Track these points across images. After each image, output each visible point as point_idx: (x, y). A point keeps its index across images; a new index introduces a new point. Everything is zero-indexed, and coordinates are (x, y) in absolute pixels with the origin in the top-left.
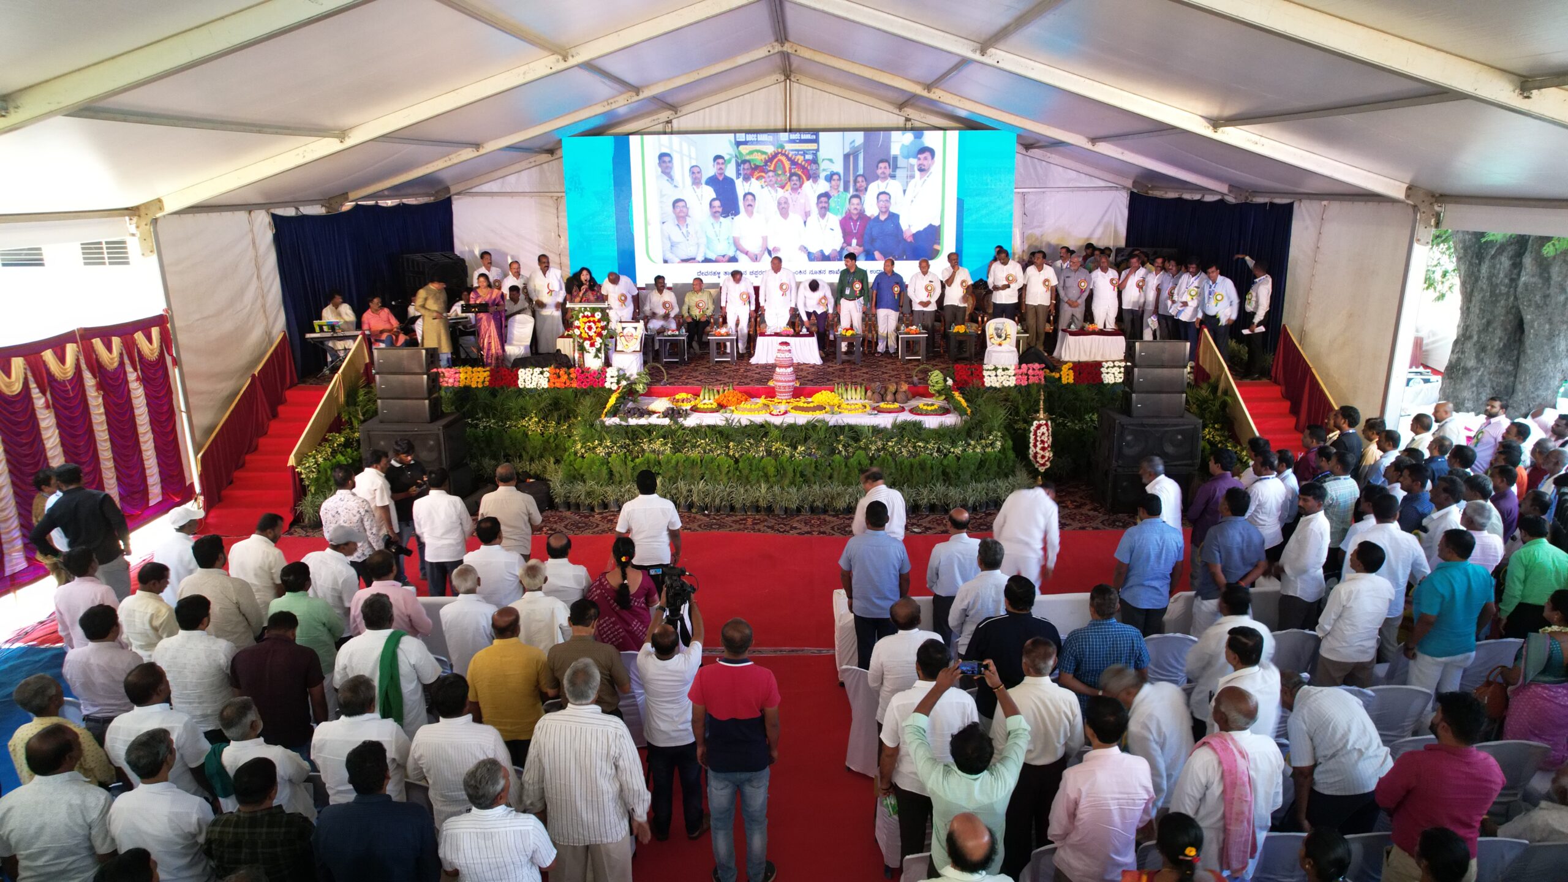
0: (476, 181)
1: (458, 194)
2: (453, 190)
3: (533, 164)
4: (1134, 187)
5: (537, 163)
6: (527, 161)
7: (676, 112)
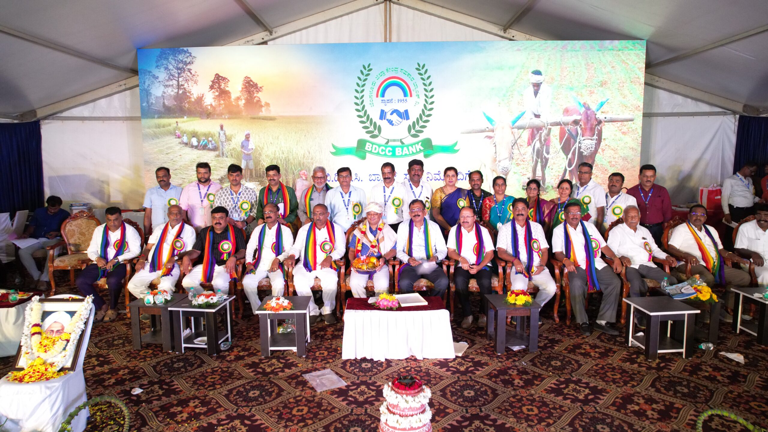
0: (64, 105)
1: (46, 118)
3: (123, 87)
4: (744, 111)
5: (128, 86)
6: (117, 84)
7: (271, 33)
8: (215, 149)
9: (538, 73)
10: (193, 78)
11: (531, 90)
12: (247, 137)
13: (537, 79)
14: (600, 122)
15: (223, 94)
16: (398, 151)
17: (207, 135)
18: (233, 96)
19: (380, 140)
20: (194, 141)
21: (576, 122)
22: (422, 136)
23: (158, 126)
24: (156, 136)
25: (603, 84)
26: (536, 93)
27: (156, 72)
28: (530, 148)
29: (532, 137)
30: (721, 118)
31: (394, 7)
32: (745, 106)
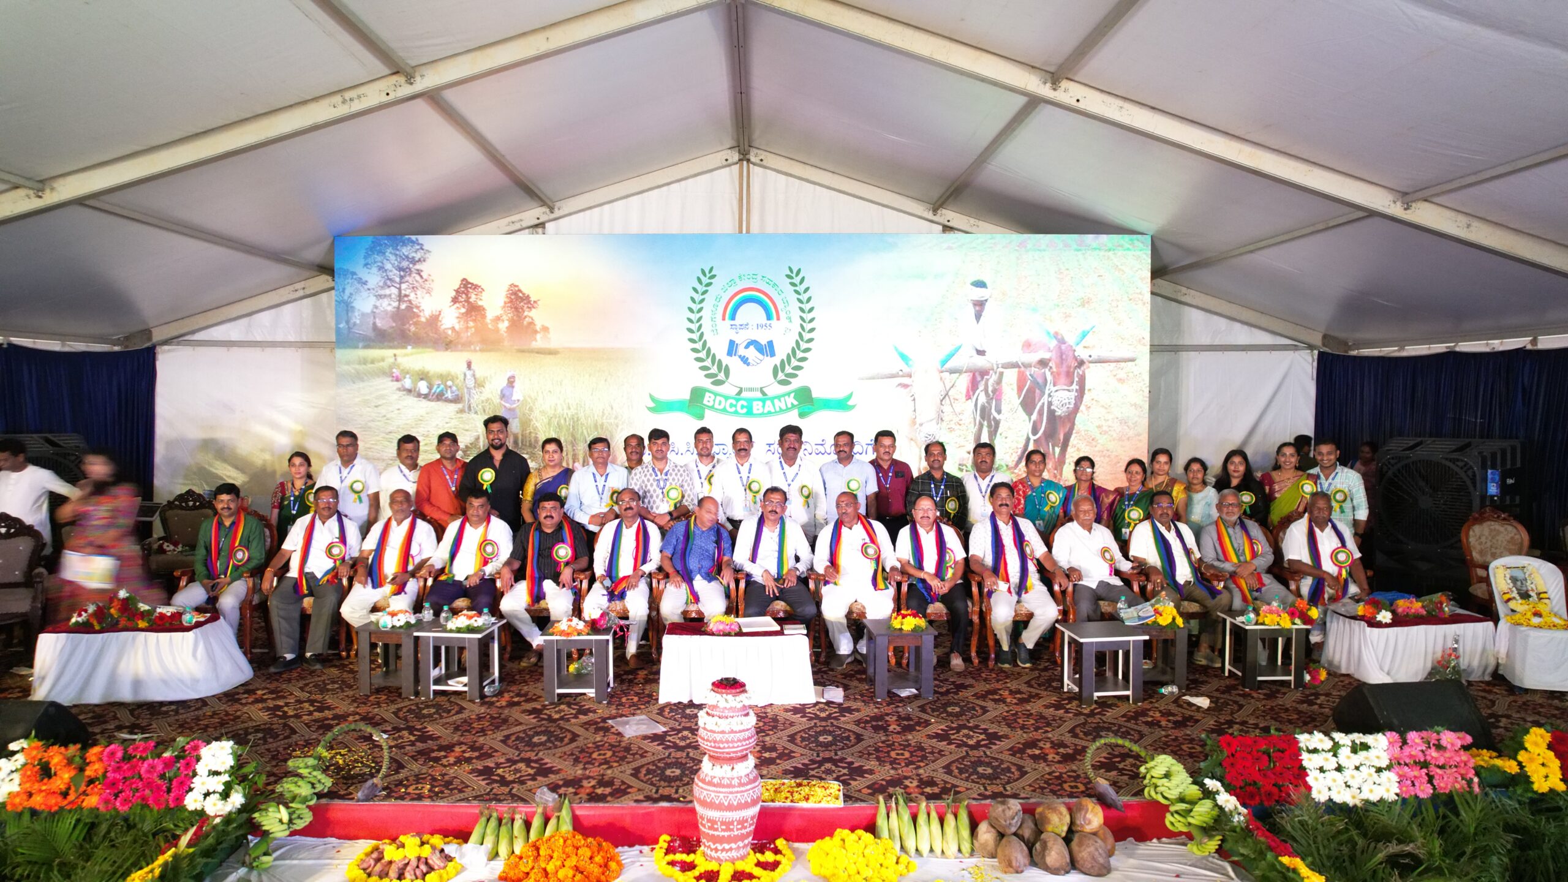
0: (200, 321)
1: (166, 342)
2: (157, 336)
3: (301, 293)
4: (1324, 345)
5: (308, 292)
6: (291, 288)
7: (552, 210)
8: (457, 400)
9: (980, 284)
10: (425, 284)
11: (971, 311)
12: (511, 382)
13: (979, 294)
14: (1081, 363)
15: (474, 311)
16: (757, 407)
17: (444, 378)
18: (490, 315)
19: (727, 389)
20: (423, 387)
21: (1043, 363)
22: (796, 383)
23: (364, 361)
24: (359, 377)
25: (1085, 303)
26: (978, 316)
27: (363, 273)
28: (971, 404)
29: (974, 386)
30: (1290, 355)
31: (756, 171)
32: (1325, 337)
